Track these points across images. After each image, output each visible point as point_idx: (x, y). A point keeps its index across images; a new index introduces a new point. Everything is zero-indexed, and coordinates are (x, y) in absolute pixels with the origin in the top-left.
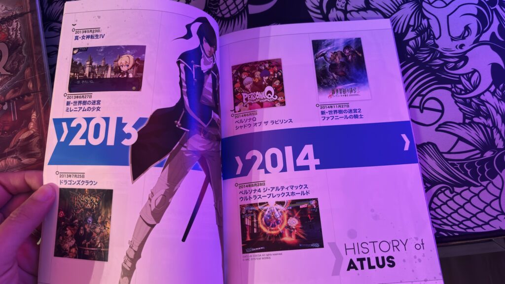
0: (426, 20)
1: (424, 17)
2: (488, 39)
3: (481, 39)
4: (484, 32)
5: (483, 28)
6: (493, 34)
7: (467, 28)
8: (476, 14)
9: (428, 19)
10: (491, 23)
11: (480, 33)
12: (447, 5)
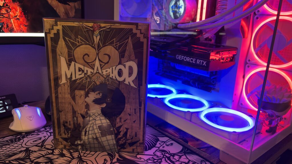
0: (85, 162)
1: (84, 162)
2: (116, 161)
3: (113, 162)
4: (113, 159)
5: (112, 158)
6: (117, 159)
7: (105, 160)
8: (107, 154)
9: (86, 162)
10: (115, 155)
11: (111, 160)
12: (93, 155)
